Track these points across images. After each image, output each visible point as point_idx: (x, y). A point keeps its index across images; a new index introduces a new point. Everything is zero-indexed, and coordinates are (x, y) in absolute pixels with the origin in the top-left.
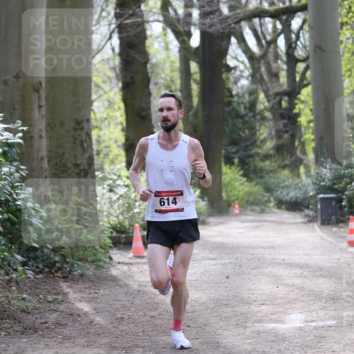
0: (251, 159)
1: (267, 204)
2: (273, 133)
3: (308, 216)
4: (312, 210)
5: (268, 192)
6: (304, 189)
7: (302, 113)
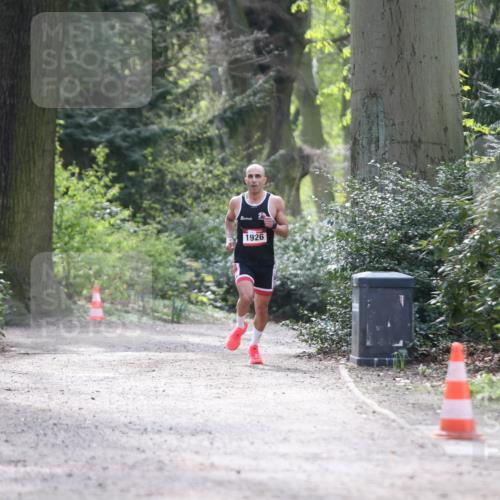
0: (149, 151)
1: (194, 295)
2: (220, 70)
3: (318, 336)
4: (333, 318)
5: (196, 257)
6: (312, 253)
7: (314, 12)
